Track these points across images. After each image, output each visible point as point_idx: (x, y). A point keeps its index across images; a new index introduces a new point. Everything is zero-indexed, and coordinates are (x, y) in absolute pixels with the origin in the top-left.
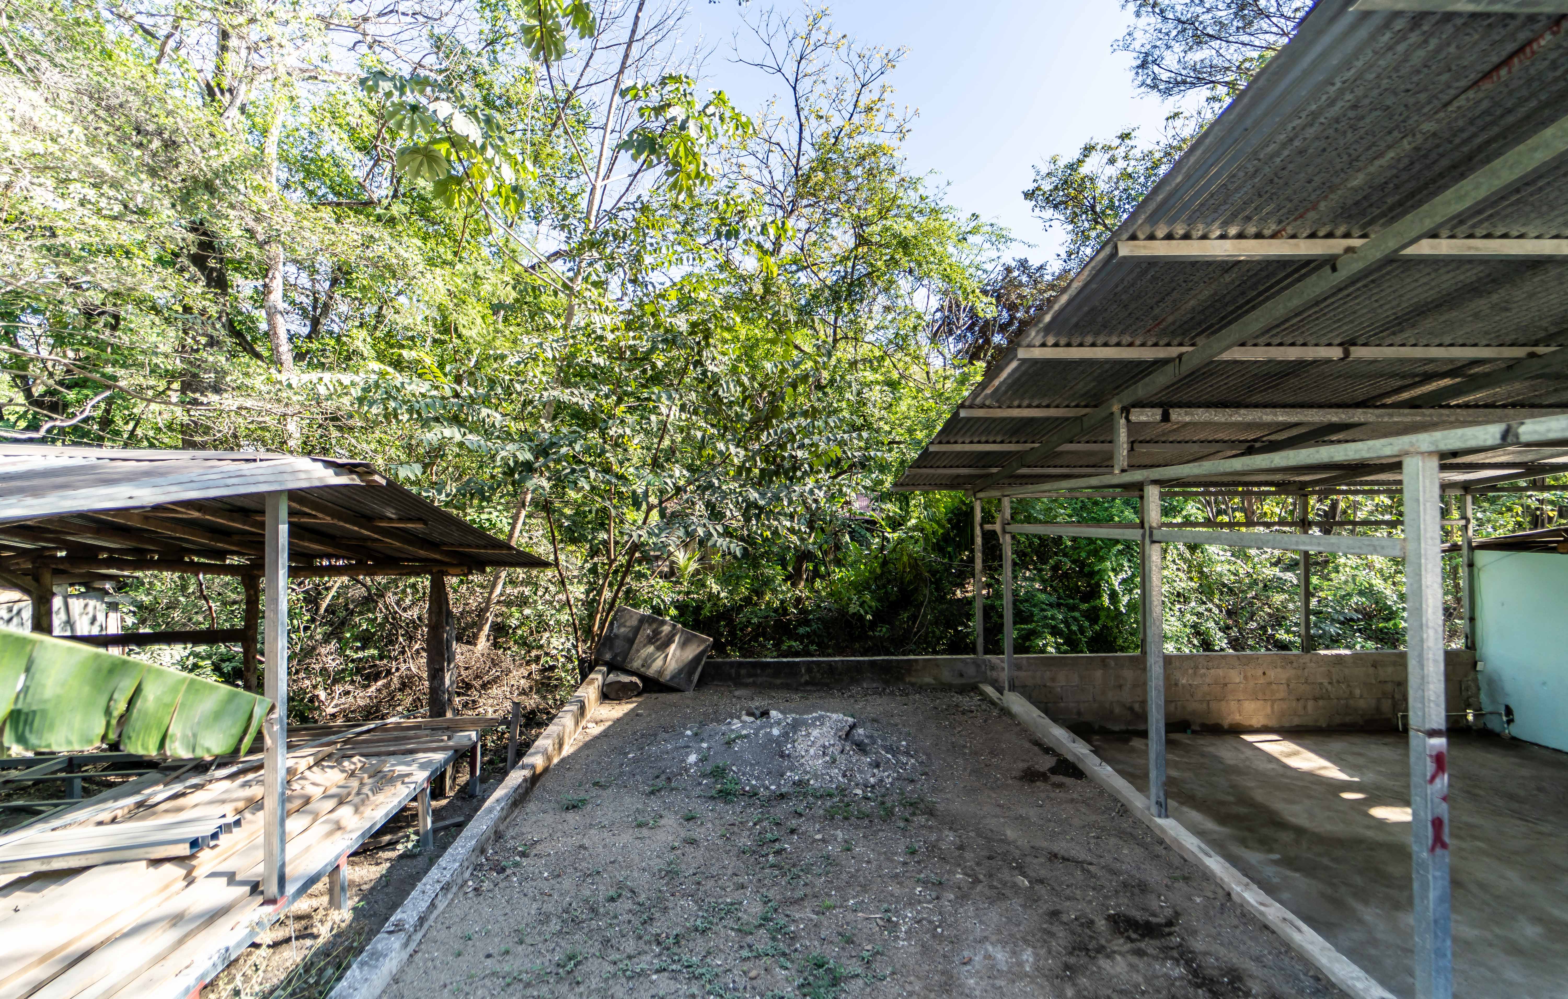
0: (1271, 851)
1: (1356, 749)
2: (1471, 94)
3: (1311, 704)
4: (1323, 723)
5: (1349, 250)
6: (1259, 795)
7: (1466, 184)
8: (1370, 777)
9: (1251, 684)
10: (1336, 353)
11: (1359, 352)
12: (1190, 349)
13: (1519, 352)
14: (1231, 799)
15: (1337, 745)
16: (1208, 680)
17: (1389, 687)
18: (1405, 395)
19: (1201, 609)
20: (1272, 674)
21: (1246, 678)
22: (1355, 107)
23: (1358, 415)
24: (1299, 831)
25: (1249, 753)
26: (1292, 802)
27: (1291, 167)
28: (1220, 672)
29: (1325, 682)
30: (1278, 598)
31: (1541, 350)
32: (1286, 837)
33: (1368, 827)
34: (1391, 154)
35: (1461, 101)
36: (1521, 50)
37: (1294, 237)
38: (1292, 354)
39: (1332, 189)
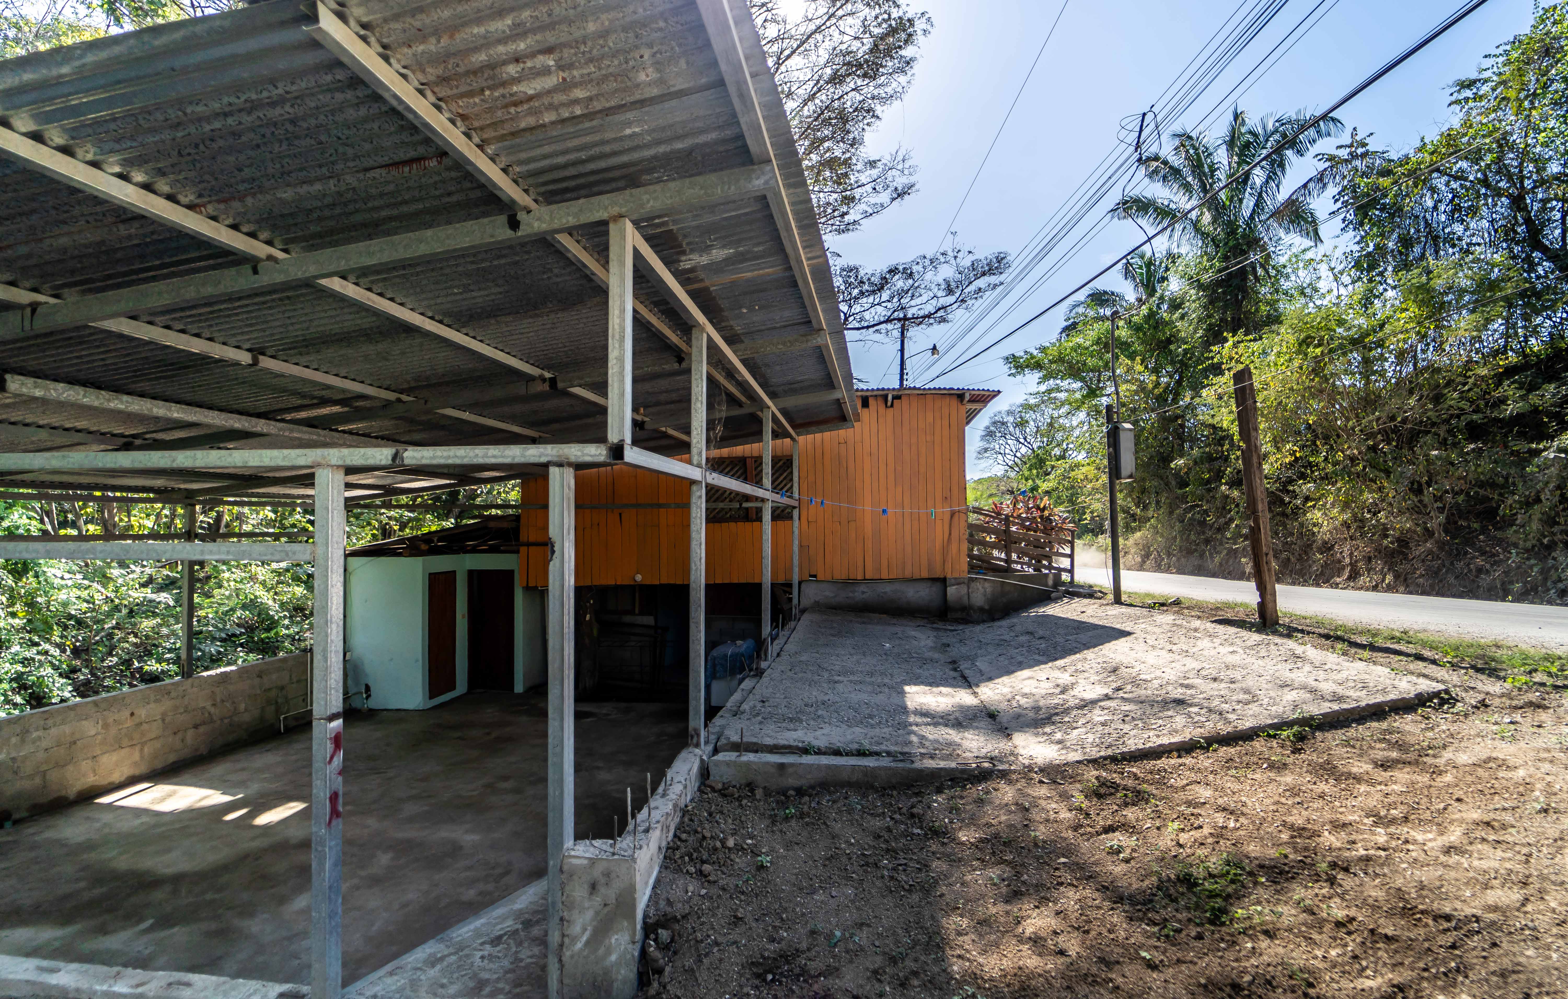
0: (141, 920)
1: (239, 766)
2: (383, 171)
3: (190, 734)
4: (204, 750)
5: (270, 258)
6: (123, 863)
7: (375, 244)
8: (255, 788)
9: (113, 731)
10: (245, 358)
11: (266, 362)
12: (52, 301)
13: (391, 396)
14: (82, 884)
15: (219, 769)
16: (44, 744)
17: (273, 693)
18: (303, 415)
19: (31, 653)
20: (142, 713)
21: (106, 726)
22: (293, 122)
23: (261, 426)
24: (177, 879)
25: (107, 817)
26: (169, 850)
27: (221, 143)
28: (67, 729)
29: (208, 704)
30: (147, 624)
31: (404, 397)
32: (158, 895)
33: (253, 839)
34: (318, 186)
35: (375, 173)
36: (418, 160)
37: (214, 218)
38: (196, 346)
39: (261, 190)
